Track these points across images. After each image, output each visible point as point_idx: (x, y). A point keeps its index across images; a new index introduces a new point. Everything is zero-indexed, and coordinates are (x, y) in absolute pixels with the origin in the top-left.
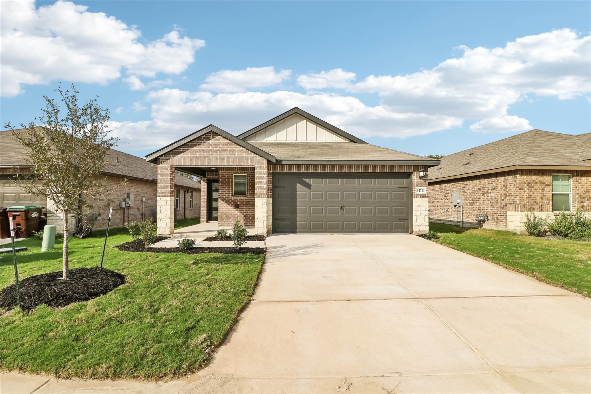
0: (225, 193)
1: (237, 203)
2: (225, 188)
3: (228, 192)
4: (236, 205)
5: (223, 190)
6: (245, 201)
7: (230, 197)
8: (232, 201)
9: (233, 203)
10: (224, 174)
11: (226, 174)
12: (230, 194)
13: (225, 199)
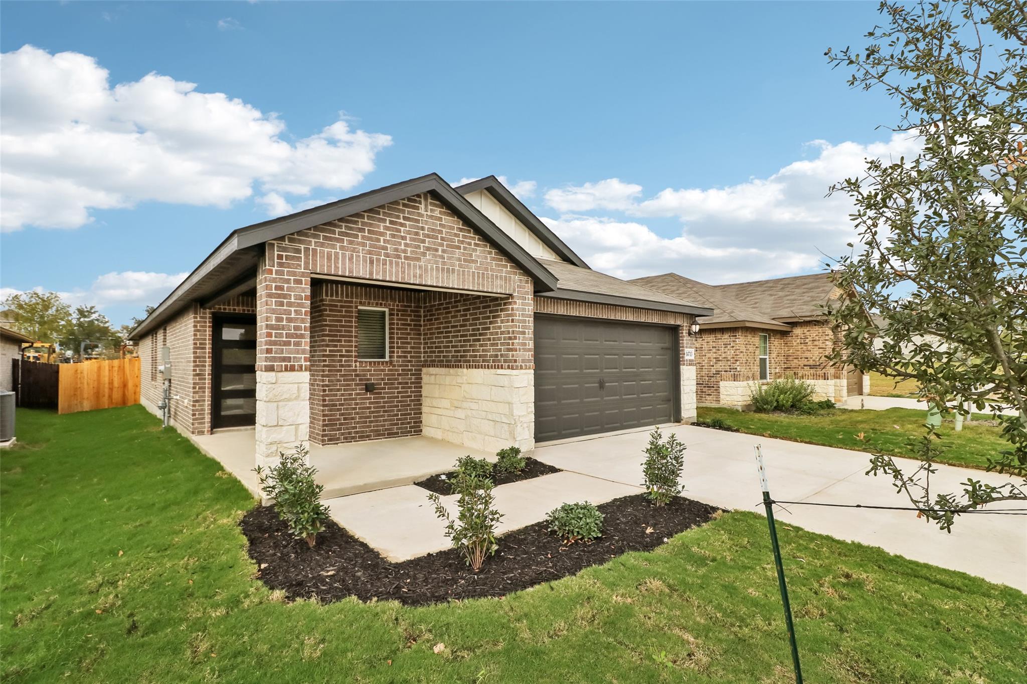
0: (341, 356)
1: (368, 380)
2: (340, 341)
3: (347, 351)
4: (366, 385)
5: (336, 346)
6: (387, 375)
7: (350, 366)
8: (356, 375)
9: (360, 380)
10: (336, 306)
11: (342, 306)
12: (351, 356)
13: (341, 371)
